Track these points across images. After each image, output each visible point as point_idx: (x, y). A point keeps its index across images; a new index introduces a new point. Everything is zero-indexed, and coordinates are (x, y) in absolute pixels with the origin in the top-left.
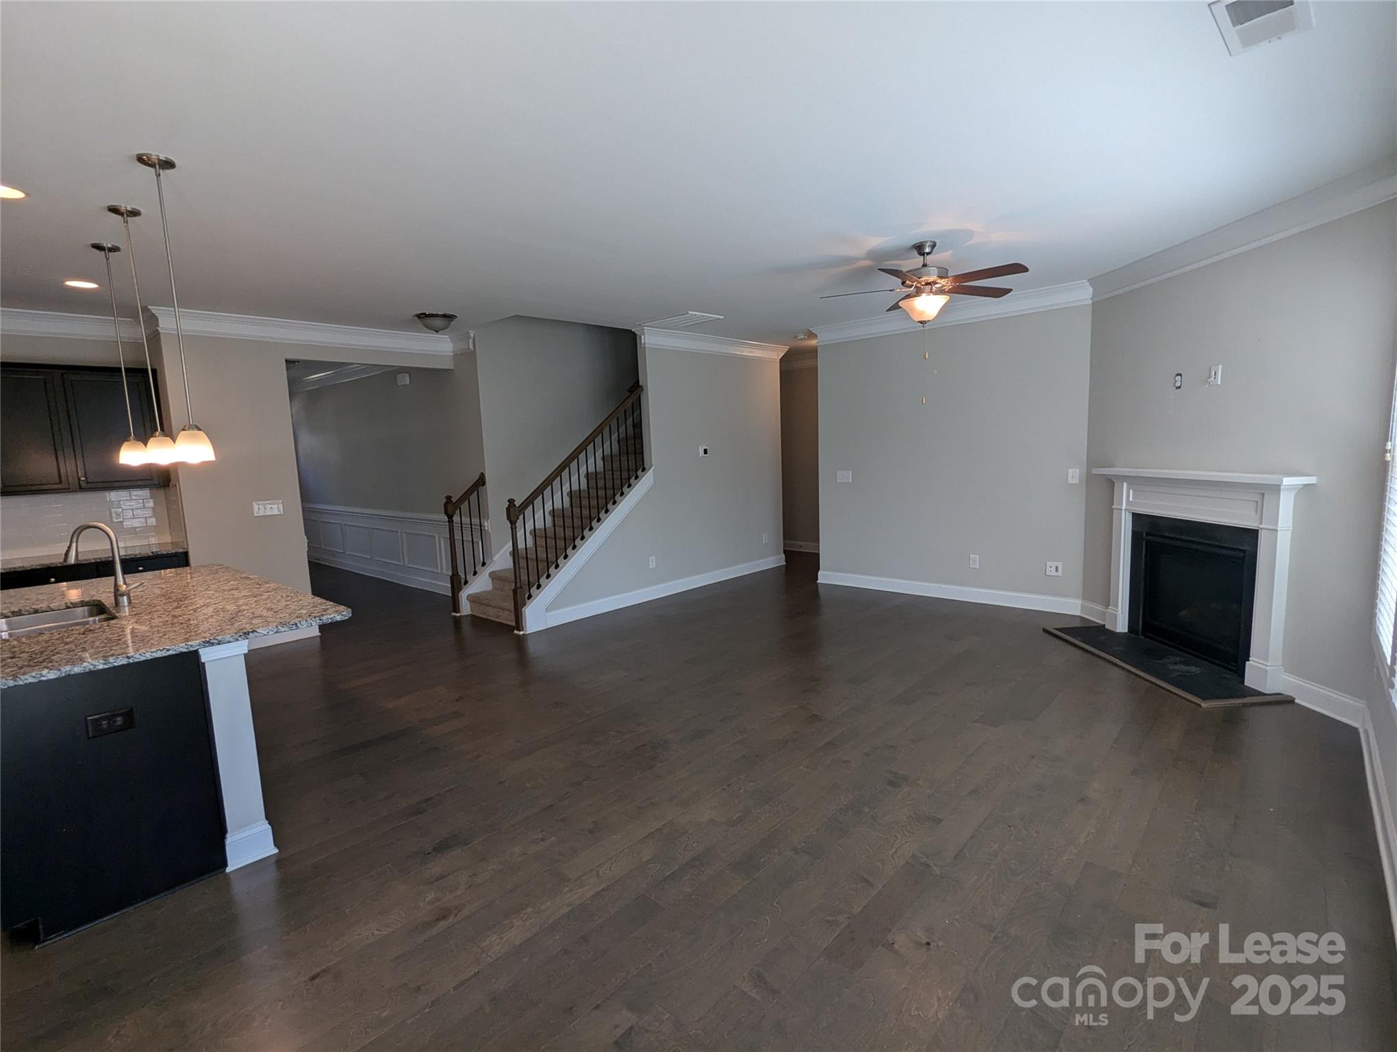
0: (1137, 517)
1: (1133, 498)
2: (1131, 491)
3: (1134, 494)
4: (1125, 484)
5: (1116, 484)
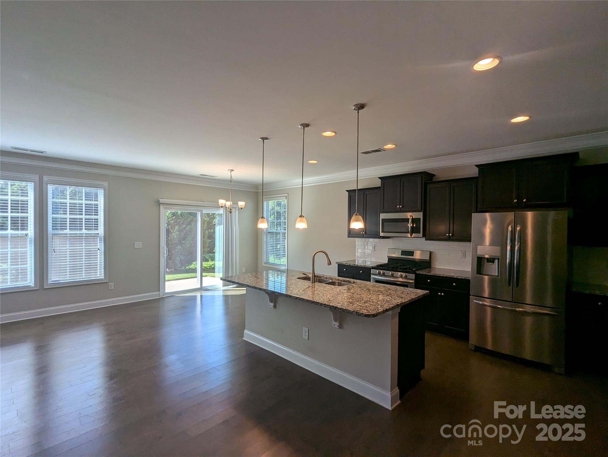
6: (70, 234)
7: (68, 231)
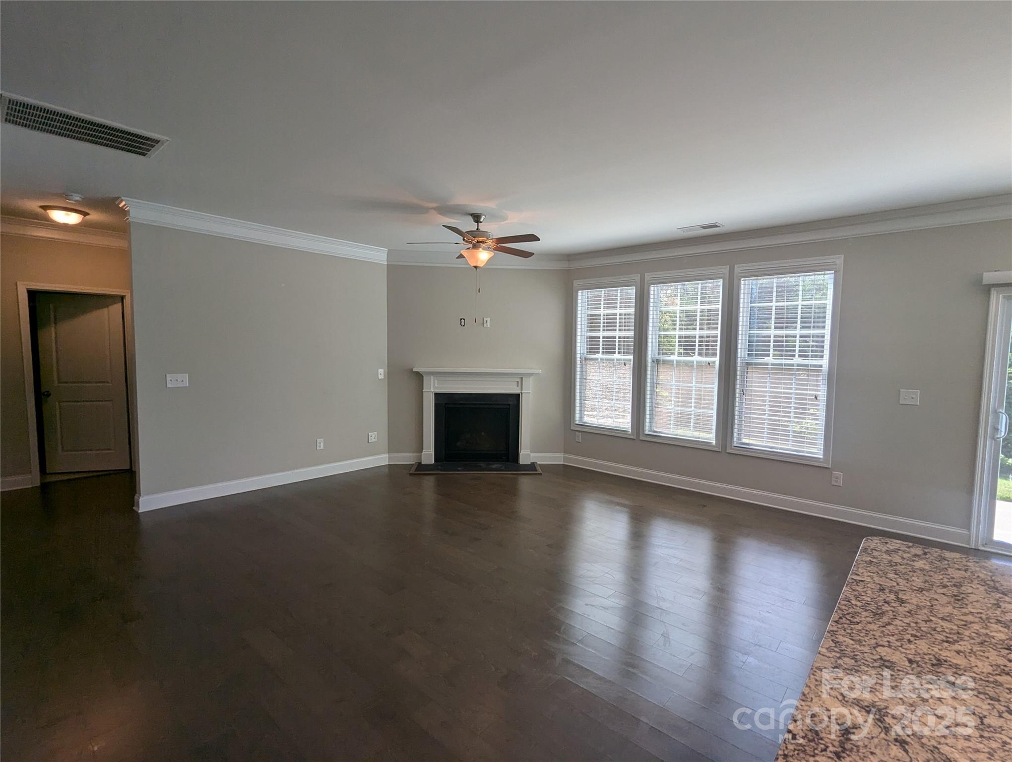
0: (437, 395)
1: (437, 384)
2: (436, 381)
3: (437, 383)
4: (432, 377)
5: (424, 378)
6: (772, 364)
7: (769, 360)
